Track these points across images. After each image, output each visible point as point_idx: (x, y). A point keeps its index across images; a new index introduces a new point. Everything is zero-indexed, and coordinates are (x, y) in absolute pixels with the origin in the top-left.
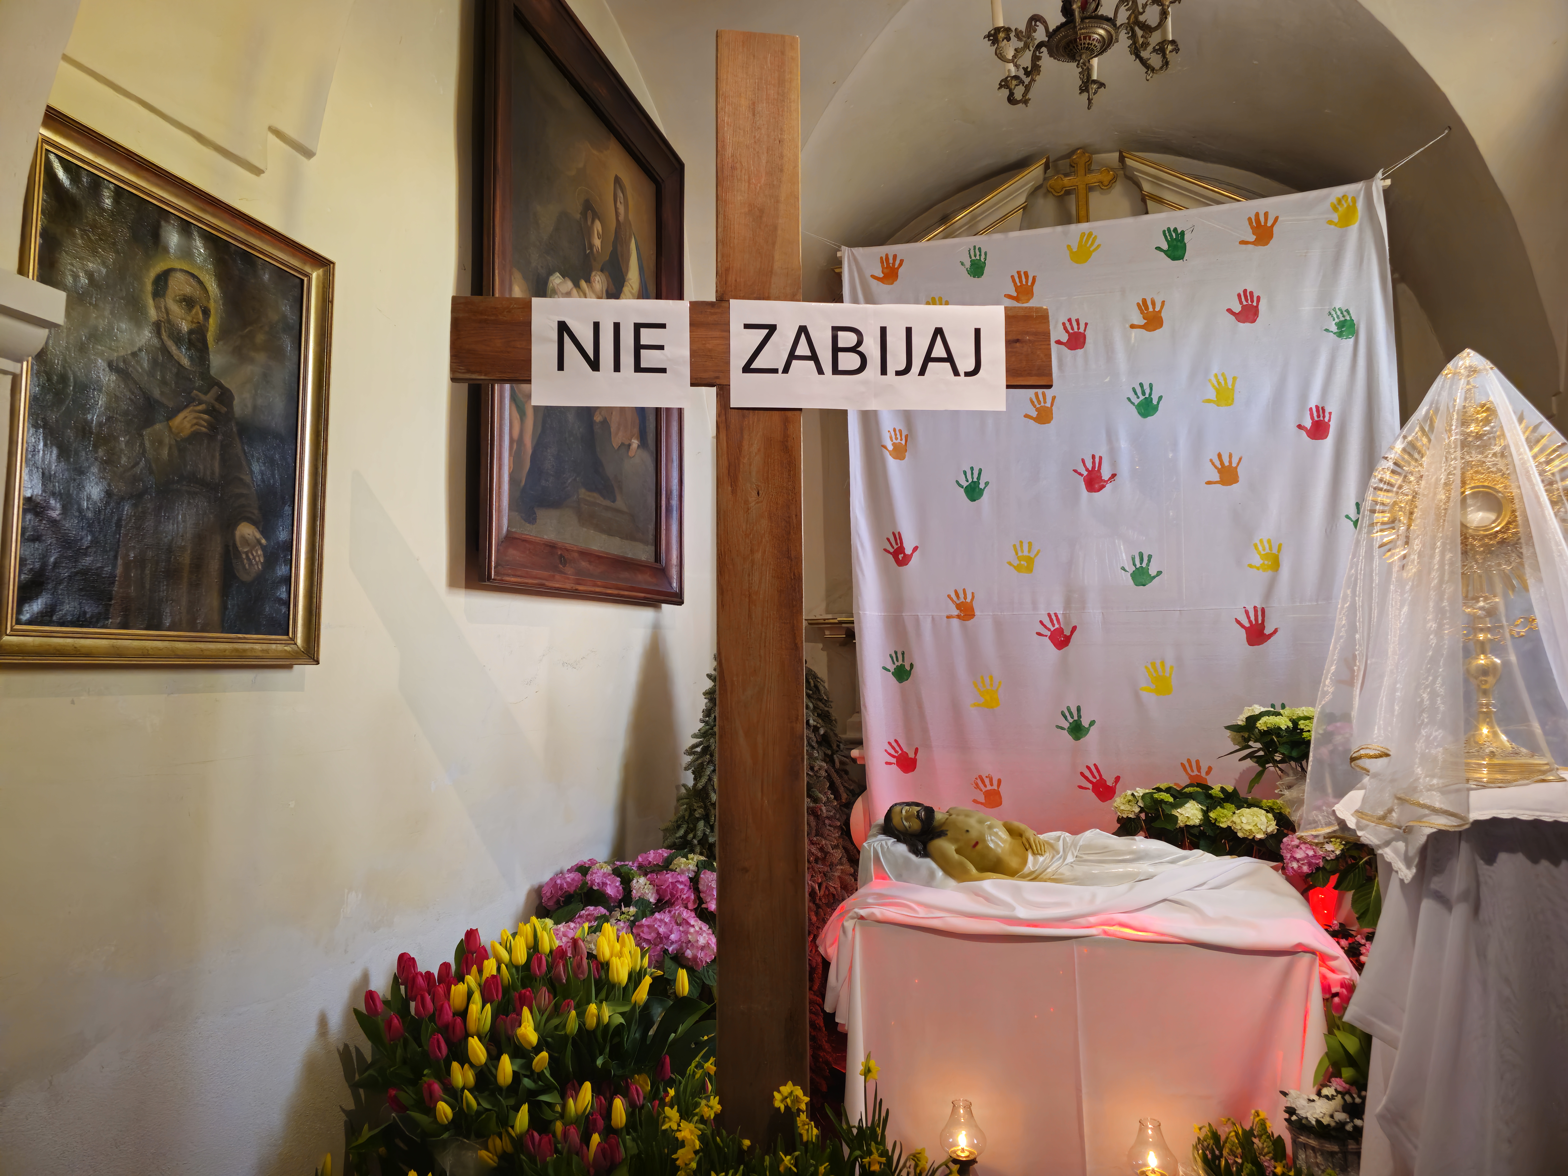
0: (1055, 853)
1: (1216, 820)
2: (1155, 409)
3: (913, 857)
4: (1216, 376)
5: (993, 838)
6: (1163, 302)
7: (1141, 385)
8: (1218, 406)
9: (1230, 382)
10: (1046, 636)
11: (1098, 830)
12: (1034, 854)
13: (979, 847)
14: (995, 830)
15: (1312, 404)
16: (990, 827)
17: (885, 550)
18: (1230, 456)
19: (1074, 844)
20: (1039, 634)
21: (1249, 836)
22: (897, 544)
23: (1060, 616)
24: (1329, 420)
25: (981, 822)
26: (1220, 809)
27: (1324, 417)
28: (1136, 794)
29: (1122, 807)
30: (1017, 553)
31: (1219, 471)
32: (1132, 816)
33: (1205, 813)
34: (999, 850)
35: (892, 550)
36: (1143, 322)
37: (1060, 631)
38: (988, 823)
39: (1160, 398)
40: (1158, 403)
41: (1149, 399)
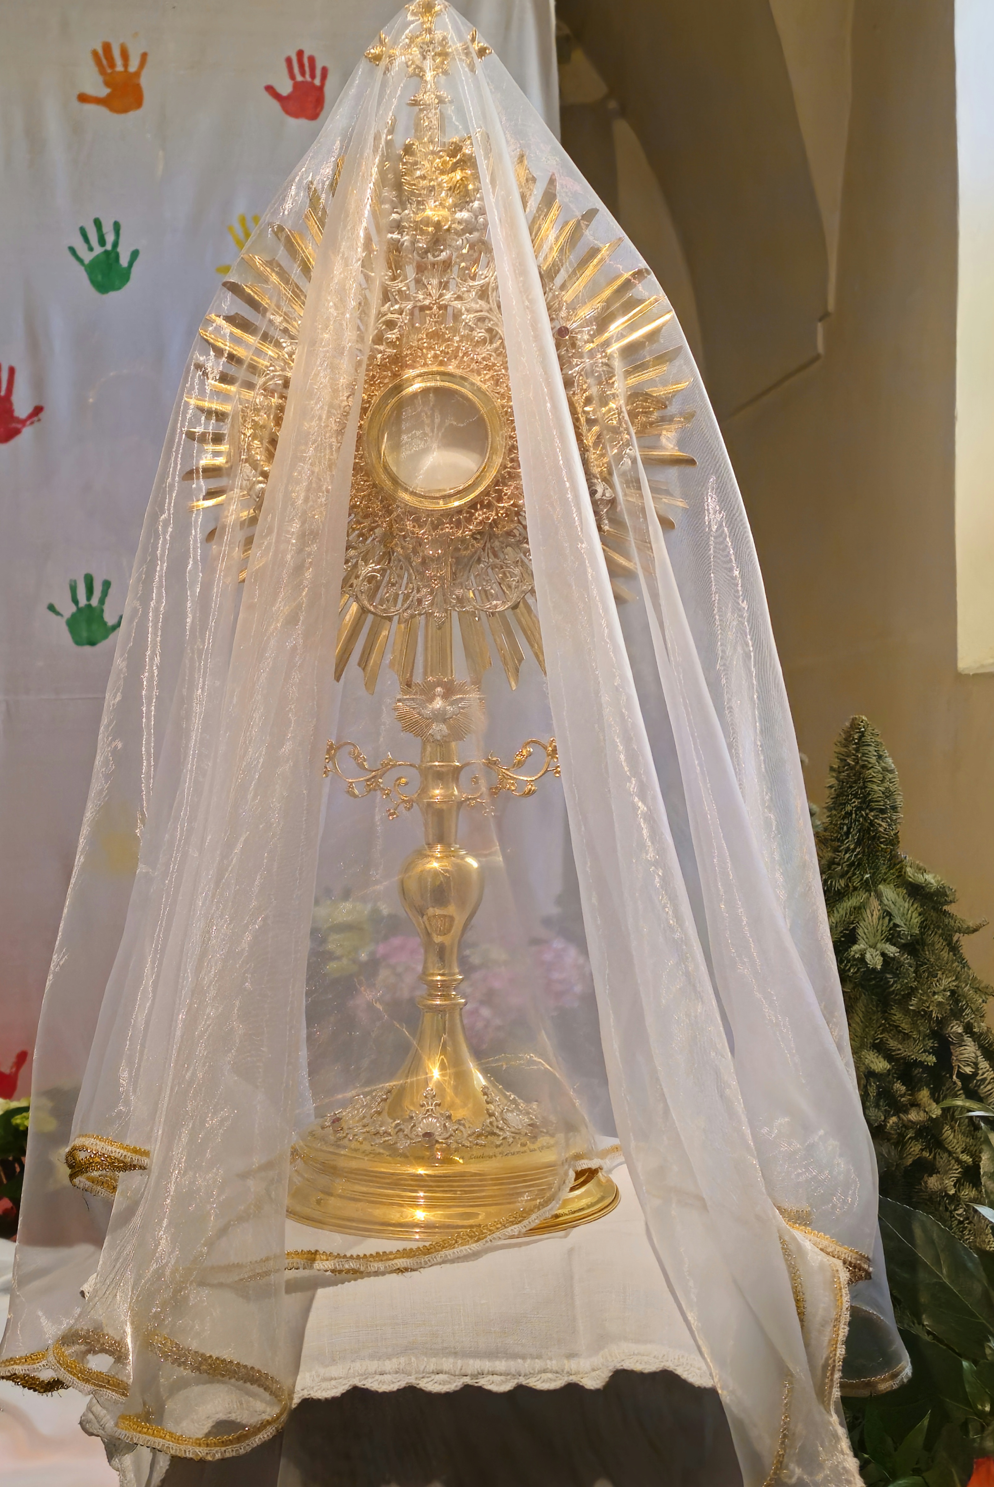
2: (125, 276)
4: (242, 220)
6: (144, 56)
7: (98, 223)
36: (104, 92)
39: (135, 254)
40: (131, 264)
41: (113, 255)
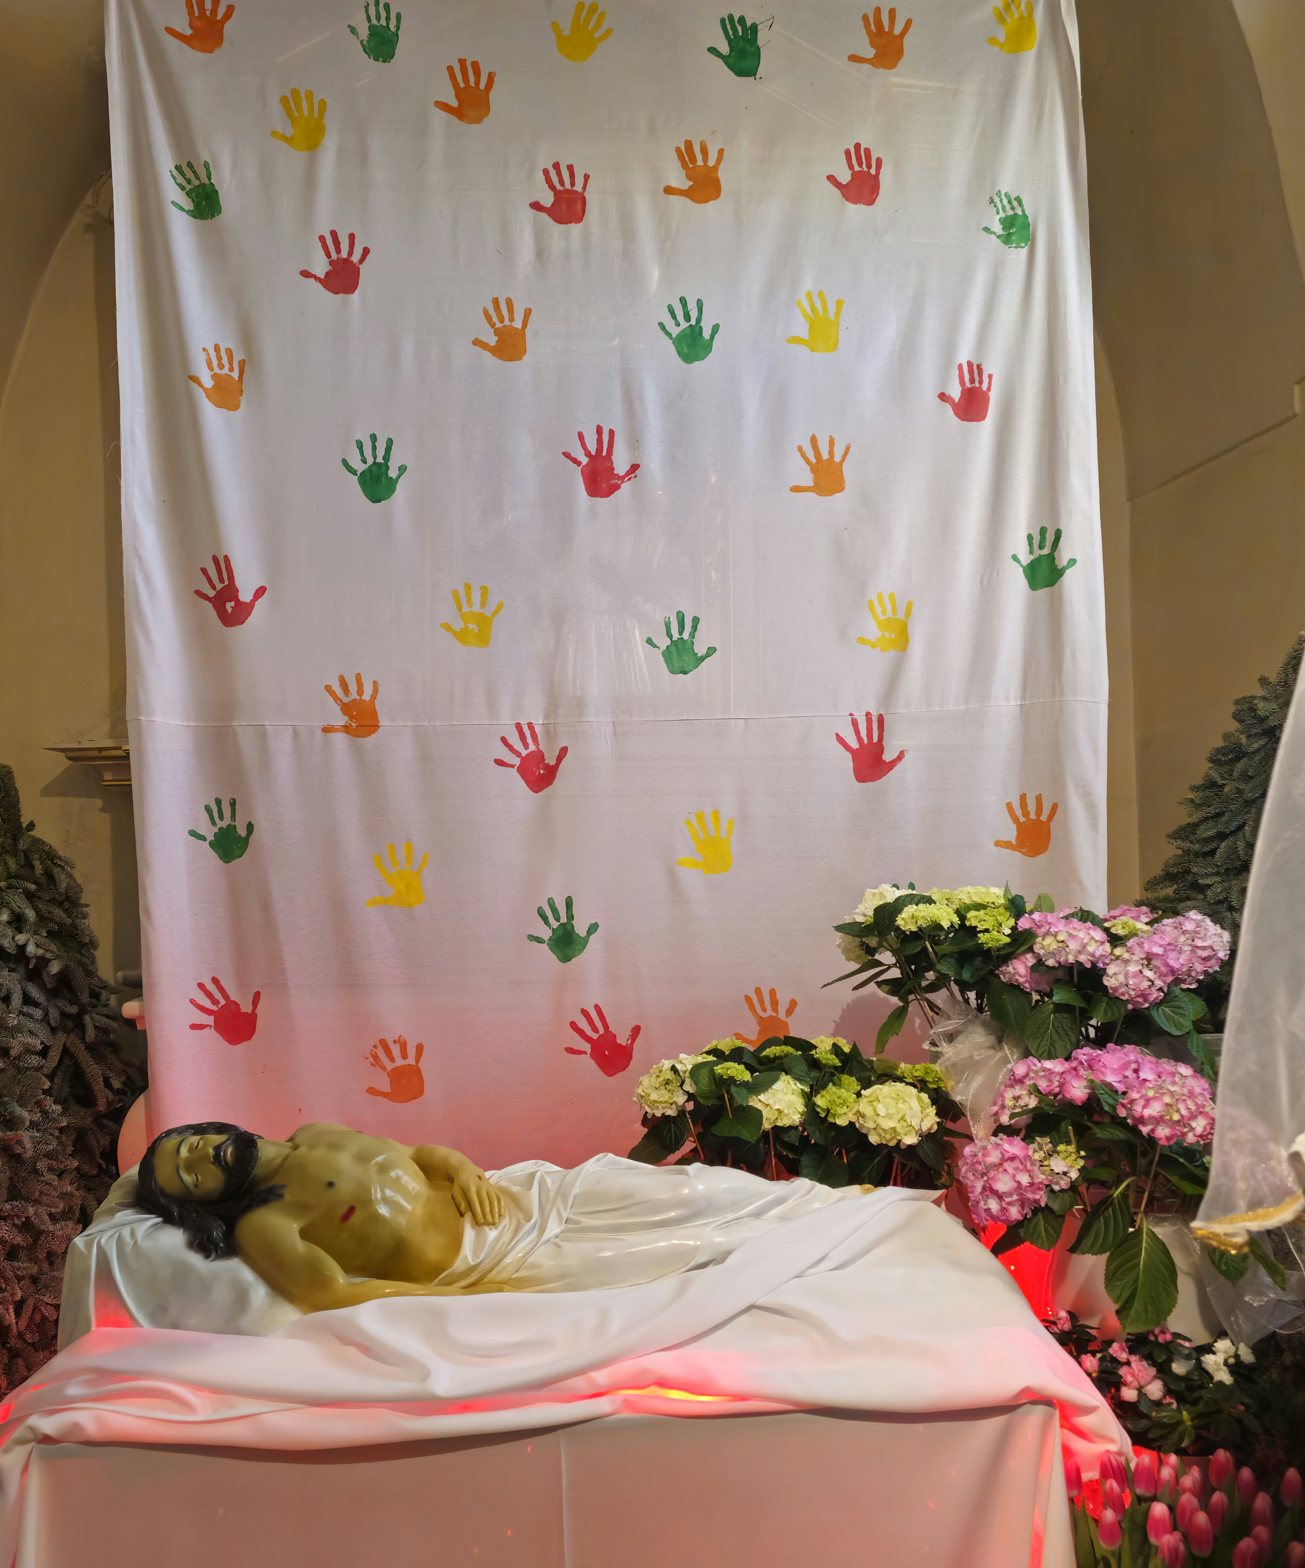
0: (521, 1216)
1: (828, 1111)
2: (708, 347)
3: (196, 1260)
4: (809, 295)
5: (389, 1193)
6: (721, 151)
7: (683, 301)
8: (812, 350)
9: (832, 308)
10: (513, 766)
11: (611, 1155)
12: (477, 1223)
13: (355, 1219)
14: (393, 1174)
15: (964, 356)
16: (384, 1168)
17: (199, 593)
18: (832, 442)
19: (562, 1193)
20: (500, 762)
21: (891, 1140)
22: (222, 580)
23: (538, 729)
24: (989, 389)
25: (363, 1158)
26: (834, 1089)
27: (981, 382)
28: (679, 1067)
29: (654, 1096)
30: (460, 608)
31: (814, 469)
32: (672, 1112)
33: (808, 1098)
34: (402, 1221)
35: (211, 593)
36: (686, 184)
37: (538, 757)
38: (380, 1159)
39: (716, 328)
40: (712, 337)
41: (697, 330)
